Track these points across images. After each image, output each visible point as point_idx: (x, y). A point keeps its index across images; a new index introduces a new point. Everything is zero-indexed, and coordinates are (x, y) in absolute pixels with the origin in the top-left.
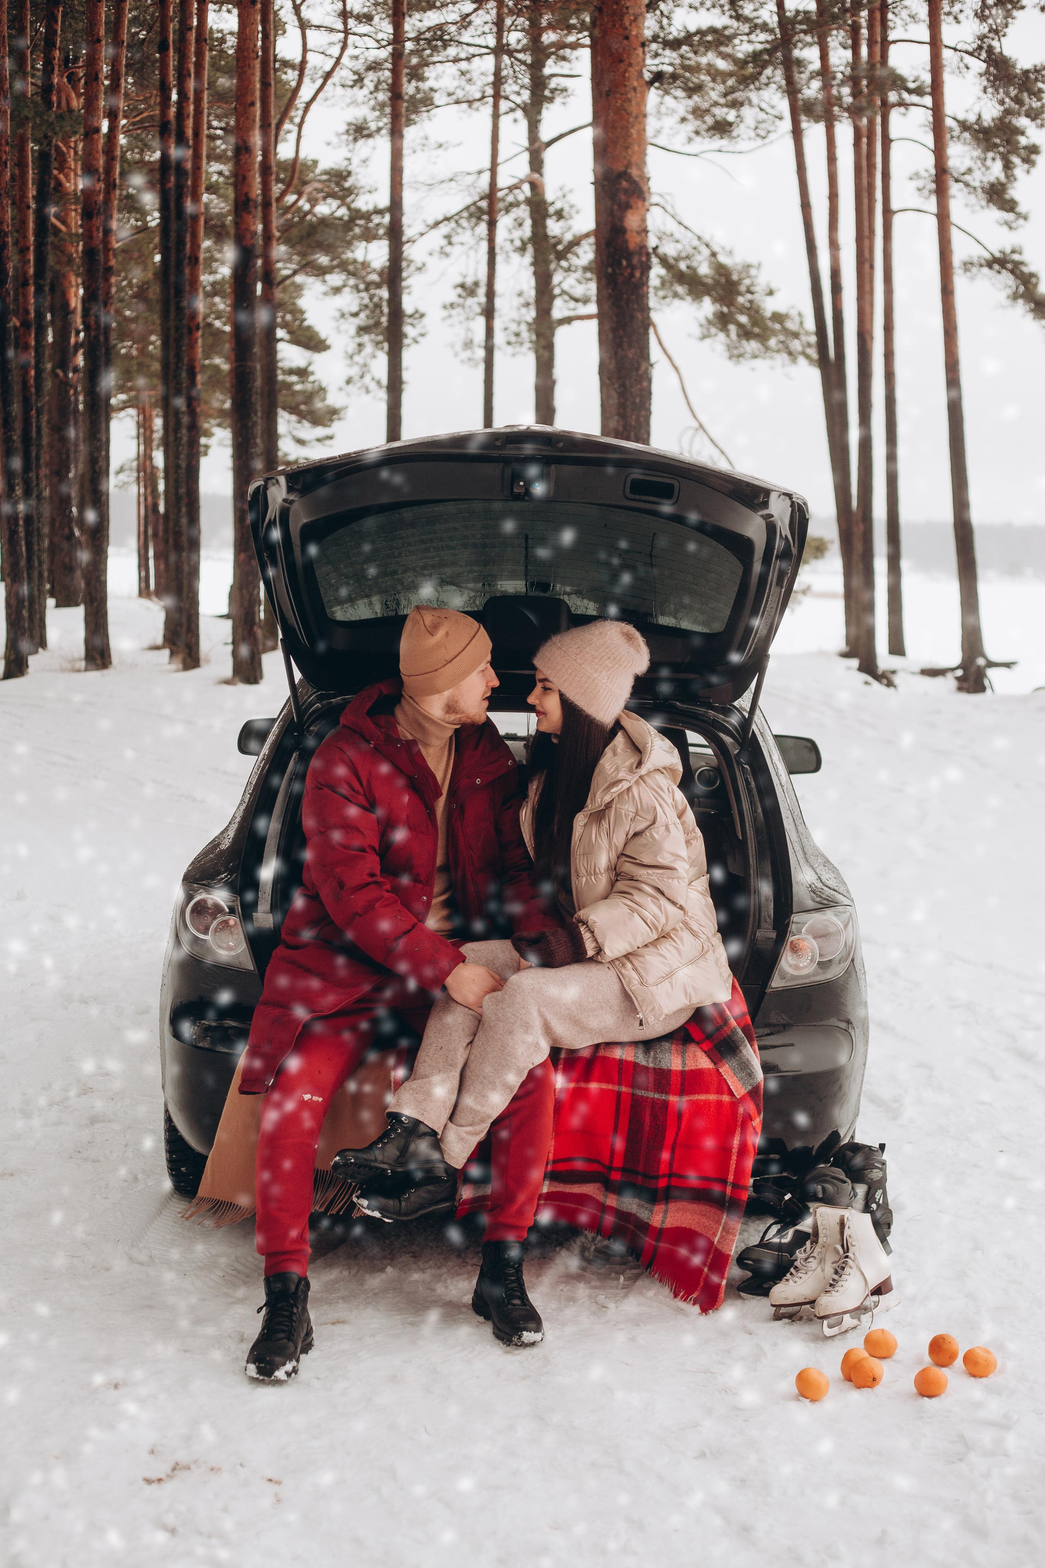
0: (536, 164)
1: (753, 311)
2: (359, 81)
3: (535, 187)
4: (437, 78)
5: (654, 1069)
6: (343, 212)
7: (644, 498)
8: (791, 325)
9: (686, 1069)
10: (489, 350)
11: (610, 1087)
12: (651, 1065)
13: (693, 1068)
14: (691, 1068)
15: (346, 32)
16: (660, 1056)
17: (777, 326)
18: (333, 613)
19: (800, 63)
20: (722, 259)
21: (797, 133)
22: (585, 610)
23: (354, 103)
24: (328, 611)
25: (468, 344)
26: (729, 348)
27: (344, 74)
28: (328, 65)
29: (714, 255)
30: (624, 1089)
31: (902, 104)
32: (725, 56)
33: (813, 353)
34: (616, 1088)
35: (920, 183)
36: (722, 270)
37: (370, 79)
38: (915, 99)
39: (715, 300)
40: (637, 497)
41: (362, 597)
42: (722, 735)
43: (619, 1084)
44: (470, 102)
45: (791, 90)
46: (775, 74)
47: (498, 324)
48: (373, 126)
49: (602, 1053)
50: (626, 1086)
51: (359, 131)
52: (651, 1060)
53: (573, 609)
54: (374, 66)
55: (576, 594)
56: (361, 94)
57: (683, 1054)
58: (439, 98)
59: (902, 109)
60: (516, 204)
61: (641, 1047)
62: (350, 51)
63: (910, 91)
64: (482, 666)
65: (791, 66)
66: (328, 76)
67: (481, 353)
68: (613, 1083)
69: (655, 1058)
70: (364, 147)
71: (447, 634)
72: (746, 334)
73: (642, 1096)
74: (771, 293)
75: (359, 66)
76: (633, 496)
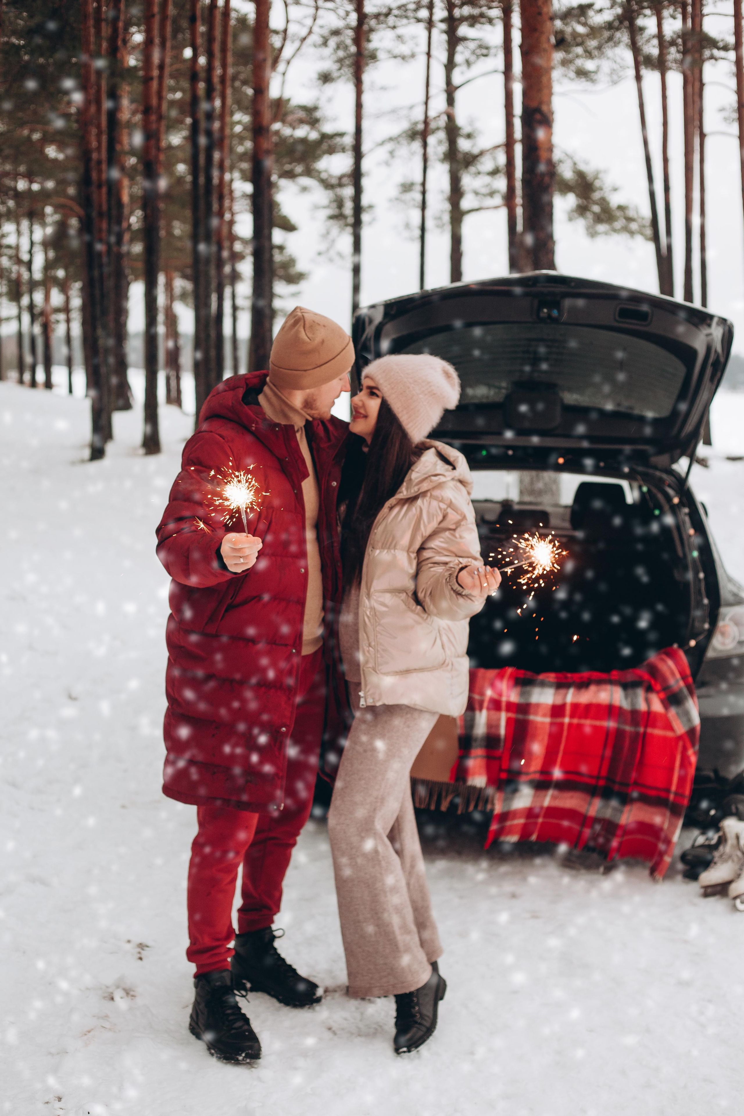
0: (451, 101)
1: (603, 203)
2: (325, 44)
3: (451, 118)
4: (381, 40)
6: (314, 136)
7: (628, 321)
8: (631, 213)
10: (423, 229)
15: (317, 8)
17: (621, 213)
19: (642, 29)
20: (582, 167)
21: (638, 78)
23: (322, 58)
25: (407, 226)
26: (588, 228)
27: (315, 38)
28: (304, 32)
29: (575, 164)
31: (712, 57)
32: (585, 24)
33: (649, 232)
35: (725, 114)
36: (581, 175)
37: (333, 42)
38: (721, 54)
39: (577, 195)
40: (624, 320)
44: (403, 58)
45: (635, 48)
46: (624, 37)
47: (429, 213)
48: (335, 74)
51: (326, 78)
53: (565, 401)
54: (336, 32)
56: (327, 51)
58: (381, 55)
59: (713, 61)
60: (438, 129)
62: (319, 22)
63: (719, 49)
65: (635, 31)
66: (304, 39)
67: (418, 233)
70: (329, 88)
72: (598, 219)
74: (615, 190)
75: (325, 32)
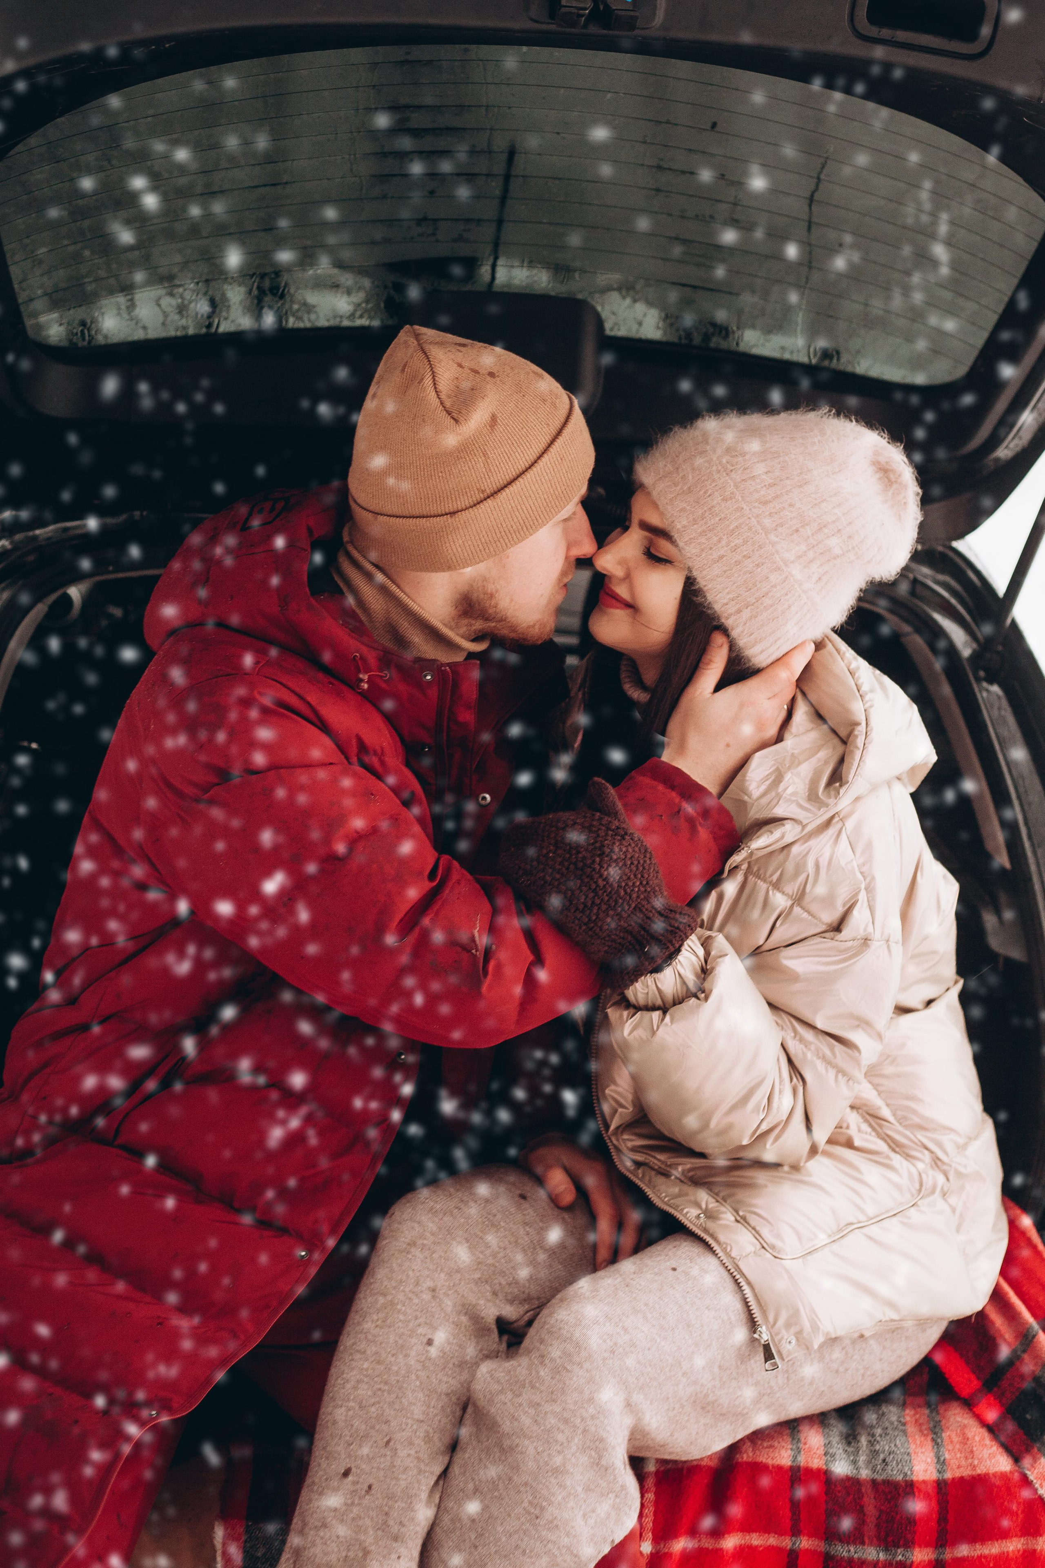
5: (874, 1481)
7: (902, 35)
9: (948, 1475)
11: (772, 1540)
12: (865, 1473)
13: (966, 1472)
14: (958, 1474)
16: (883, 1445)
18: (39, 327)
22: (635, 327)
24: (29, 323)
30: (804, 1543)
34: (787, 1543)
40: (886, 33)
41: (111, 292)
42: (938, 617)
43: (795, 1532)
49: (747, 1455)
50: (810, 1536)
52: (862, 1458)
53: (608, 326)
55: (619, 289)
57: (934, 1432)
61: (838, 1428)
64: (565, 513)
68: (781, 1533)
69: (874, 1453)
71: (494, 419)
73: (851, 1560)
76: (873, 31)
